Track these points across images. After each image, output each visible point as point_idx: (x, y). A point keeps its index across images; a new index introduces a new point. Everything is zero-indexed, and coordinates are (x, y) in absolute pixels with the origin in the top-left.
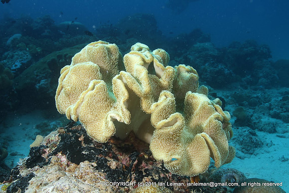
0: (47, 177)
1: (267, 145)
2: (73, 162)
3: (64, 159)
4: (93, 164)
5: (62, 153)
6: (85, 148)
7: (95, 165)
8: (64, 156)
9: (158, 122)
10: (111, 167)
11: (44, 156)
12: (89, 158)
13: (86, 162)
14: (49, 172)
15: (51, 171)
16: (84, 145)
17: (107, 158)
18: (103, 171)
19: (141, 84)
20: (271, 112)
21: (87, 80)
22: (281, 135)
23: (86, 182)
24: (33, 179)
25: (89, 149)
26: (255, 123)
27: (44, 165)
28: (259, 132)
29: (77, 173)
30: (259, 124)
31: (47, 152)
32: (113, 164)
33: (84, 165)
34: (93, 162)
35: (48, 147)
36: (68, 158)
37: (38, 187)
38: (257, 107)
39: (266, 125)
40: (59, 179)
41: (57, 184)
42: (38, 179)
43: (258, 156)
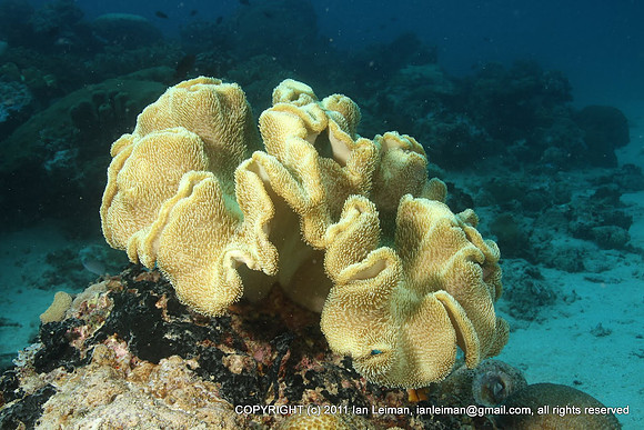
0: (85, 395)
1: (565, 300)
2: (143, 358)
3: (122, 351)
4: (190, 362)
5: (117, 338)
6: (171, 326)
7: (196, 365)
8: (124, 344)
9: (340, 269)
10: (232, 370)
11: (77, 344)
12: (182, 350)
13: (175, 359)
14: (89, 384)
15: (94, 380)
16: (168, 319)
17: (221, 347)
18: (213, 378)
19: (301, 181)
20: (573, 224)
21: (173, 171)
22: (594, 275)
23: (176, 405)
24: (52, 400)
25: (180, 328)
26: (537, 250)
27: (77, 365)
28: (547, 270)
29: (153, 385)
30: (546, 252)
31: (82, 333)
32: (236, 363)
33: (170, 365)
34: (191, 358)
35: (83, 323)
36: (131, 349)
37: (65, 418)
38: (541, 213)
39: (563, 253)
40: (113, 399)
41: (110, 413)
42: (62, 399)
43: (546, 325)
